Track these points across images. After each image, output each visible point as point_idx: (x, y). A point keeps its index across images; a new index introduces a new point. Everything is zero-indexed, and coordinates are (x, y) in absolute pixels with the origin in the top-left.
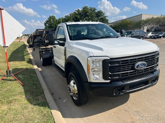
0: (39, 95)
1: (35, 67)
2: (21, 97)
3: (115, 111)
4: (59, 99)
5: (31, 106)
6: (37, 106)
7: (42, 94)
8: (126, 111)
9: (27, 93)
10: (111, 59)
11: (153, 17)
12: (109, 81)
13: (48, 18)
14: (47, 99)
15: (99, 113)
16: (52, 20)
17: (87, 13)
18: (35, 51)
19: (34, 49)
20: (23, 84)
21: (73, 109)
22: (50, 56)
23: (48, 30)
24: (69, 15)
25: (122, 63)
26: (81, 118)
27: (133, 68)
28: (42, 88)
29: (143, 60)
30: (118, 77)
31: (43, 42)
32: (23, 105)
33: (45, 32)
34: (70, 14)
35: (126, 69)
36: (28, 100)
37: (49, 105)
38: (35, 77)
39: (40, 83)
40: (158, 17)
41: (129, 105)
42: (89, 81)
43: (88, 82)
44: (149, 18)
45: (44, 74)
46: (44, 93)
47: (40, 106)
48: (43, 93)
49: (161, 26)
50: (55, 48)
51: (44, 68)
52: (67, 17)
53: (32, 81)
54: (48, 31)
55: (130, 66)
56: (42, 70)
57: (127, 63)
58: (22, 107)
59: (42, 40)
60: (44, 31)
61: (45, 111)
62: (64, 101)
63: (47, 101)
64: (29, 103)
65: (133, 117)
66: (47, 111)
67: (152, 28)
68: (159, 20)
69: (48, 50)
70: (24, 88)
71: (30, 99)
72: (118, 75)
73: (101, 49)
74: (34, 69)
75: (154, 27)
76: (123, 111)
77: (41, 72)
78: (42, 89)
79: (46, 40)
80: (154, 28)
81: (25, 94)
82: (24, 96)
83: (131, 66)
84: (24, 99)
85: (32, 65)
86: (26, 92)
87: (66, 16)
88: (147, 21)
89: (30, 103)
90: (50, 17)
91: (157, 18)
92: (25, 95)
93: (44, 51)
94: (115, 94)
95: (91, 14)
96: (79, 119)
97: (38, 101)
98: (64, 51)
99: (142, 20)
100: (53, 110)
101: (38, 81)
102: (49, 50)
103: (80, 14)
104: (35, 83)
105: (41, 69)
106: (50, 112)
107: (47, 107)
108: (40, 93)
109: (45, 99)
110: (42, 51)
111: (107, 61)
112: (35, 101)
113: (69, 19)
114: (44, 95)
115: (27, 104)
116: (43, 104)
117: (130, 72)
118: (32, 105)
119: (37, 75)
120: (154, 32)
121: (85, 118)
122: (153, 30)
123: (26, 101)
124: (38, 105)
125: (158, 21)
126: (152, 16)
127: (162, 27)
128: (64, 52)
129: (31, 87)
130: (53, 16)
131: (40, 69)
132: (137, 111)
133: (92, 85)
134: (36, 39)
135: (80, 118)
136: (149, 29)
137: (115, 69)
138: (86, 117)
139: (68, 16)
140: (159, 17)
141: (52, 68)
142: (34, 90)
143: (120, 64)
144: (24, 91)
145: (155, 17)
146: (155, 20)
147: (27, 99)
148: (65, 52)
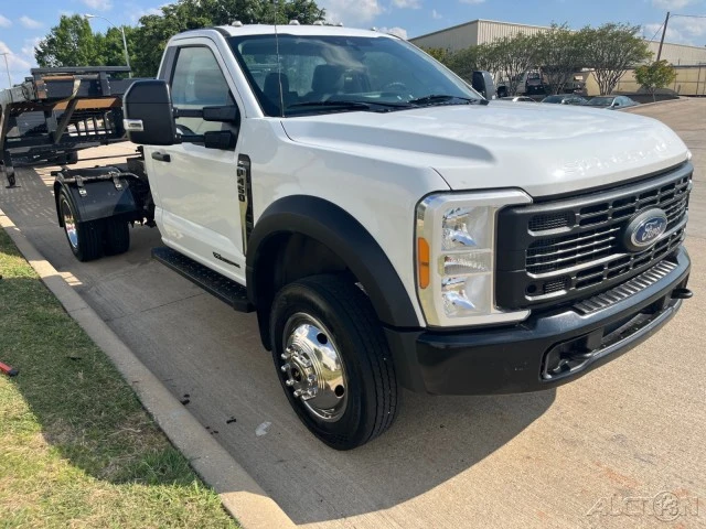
0: (122, 420)
1: (44, 269)
2: (21, 443)
3: (525, 453)
4: (228, 422)
5: (99, 490)
6: (137, 487)
7: (133, 411)
8: (573, 443)
9: (50, 416)
10: (538, 201)
11: (520, 34)
12: (522, 315)
13: (56, 29)
14: (172, 436)
15: (458, 471)
16: (73, 37)
17: (244, 8)
18: (17, 190)
19: (13, 175)
20: (8, 369)
21: (323, 466)
22: (118, 207)
23: (96, 76)
24: (161, 14)
25: (583, 222)
26: (382, 512)
27: (620, 244)
28: (120, 376)
29: (654, 202)
30: (563, 292)
31: (57, 142)
32: (54, 490)
33: (77, 83)
34: (166, 11)
35: (591, 248)
36: (73, 455)
37: (198, 465)
38: (62, 321)
39: (100, 355)
40: (540, 35)
41: (569, 414)
42: (423, 324)
43: (419, 329)
44: (506, 39)
45: (98, 299)
46: (146, 404)
47: (156, 483)
48: (140, 405)
49: (555, 70)
50: (164, 163)
51: (92, 269)
52: (151, 24)
53: (52, 348)
54: (99, 79)
55: (607, 236)
56: (80, 280)
57: (599, 221)
58: (52, 500)
59: (52, 129)
60: (73, 81)
61: (190, 506)
62: (260, 432)
63: (178, 443)
64: (82, 473)
65: (616, 469)
66: (203, 502)
67: (518, 79)
68: (543, 44)
69: (103, 180)
70: (22, 390)
71: (80, 448)
72: (565, 281)
73: (480, 153)
74: (40, 280)
75: (523, 74)
76: (558, 447)
77: (79, 291)
78: (124, 381)
79: (129, 118)
80: (525, 78)
81: (41, 420)
82: (39, 438)
83: (612, 234)
84: (44, 453)
85: (20, 260)
86: (42, 408)
87: (144, 20)
88: (498, 48)
89: (87, 473)
90: (65, 24)
91: (535, 39)
92: (43, 431)
93: (80, 184)
94: (549, 376)
95: (264, 10)
96: (371, 516)
97: (129, 458)
98: (239, 173)
99: (478, 47)
100: (230, 494)
101: (85, 340)
102: (111, 180)
103: (214, 12)
104: (73, 355)
105: (75, 279)
106: (218, 510)
107: (195, 483)
108: (125, 406)
109: (163, 439)
110: (74, 186)
111: (519, 212)
112: (112, 460)
113: (161, 32)
114: (149, 415)
115: (73, 480)
116: (163, 471)
117: (612, 264)
118: (108, 485)
119: (68, 309)
120: (524, 94)
121: (400, 510)
122: (522, 87)
123: (61, 468)
124: (140, 475)
125: (540, 52)
126: (516, 31)
127: (555, 77)
128: (236, 178)
129: (60, 379)
130: (77, 18)
131: (70, 278)
132: (618, 437)
133: (433, 344)
134: (15, 128)
135: (375, 513)
136: (507, 85)
137: (552, 251)
138: (407, 503)
139: (154, 18)
140: (543, 32)
141: (136, 266)
142: (85, 397)
143: (575, 223)
144: (26, 407)
145: (529, 32)
146: (529, 46)
147: (61, 449)
148: (240, 181)
